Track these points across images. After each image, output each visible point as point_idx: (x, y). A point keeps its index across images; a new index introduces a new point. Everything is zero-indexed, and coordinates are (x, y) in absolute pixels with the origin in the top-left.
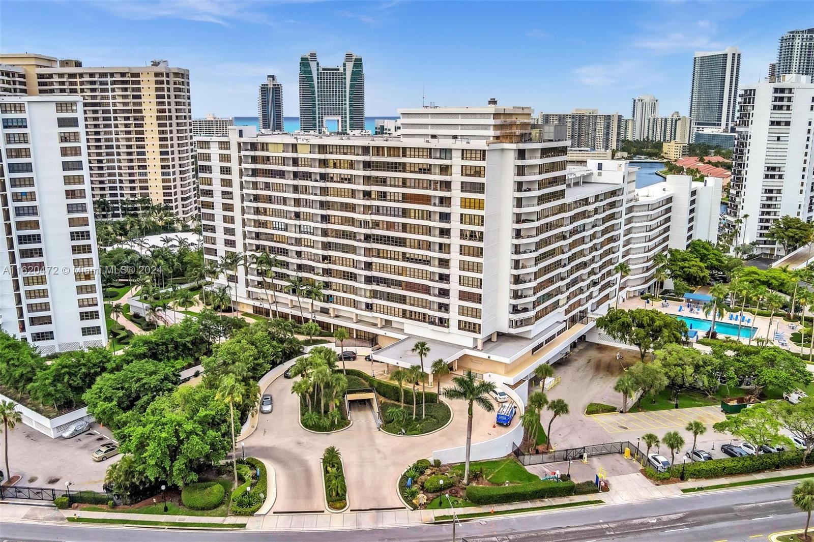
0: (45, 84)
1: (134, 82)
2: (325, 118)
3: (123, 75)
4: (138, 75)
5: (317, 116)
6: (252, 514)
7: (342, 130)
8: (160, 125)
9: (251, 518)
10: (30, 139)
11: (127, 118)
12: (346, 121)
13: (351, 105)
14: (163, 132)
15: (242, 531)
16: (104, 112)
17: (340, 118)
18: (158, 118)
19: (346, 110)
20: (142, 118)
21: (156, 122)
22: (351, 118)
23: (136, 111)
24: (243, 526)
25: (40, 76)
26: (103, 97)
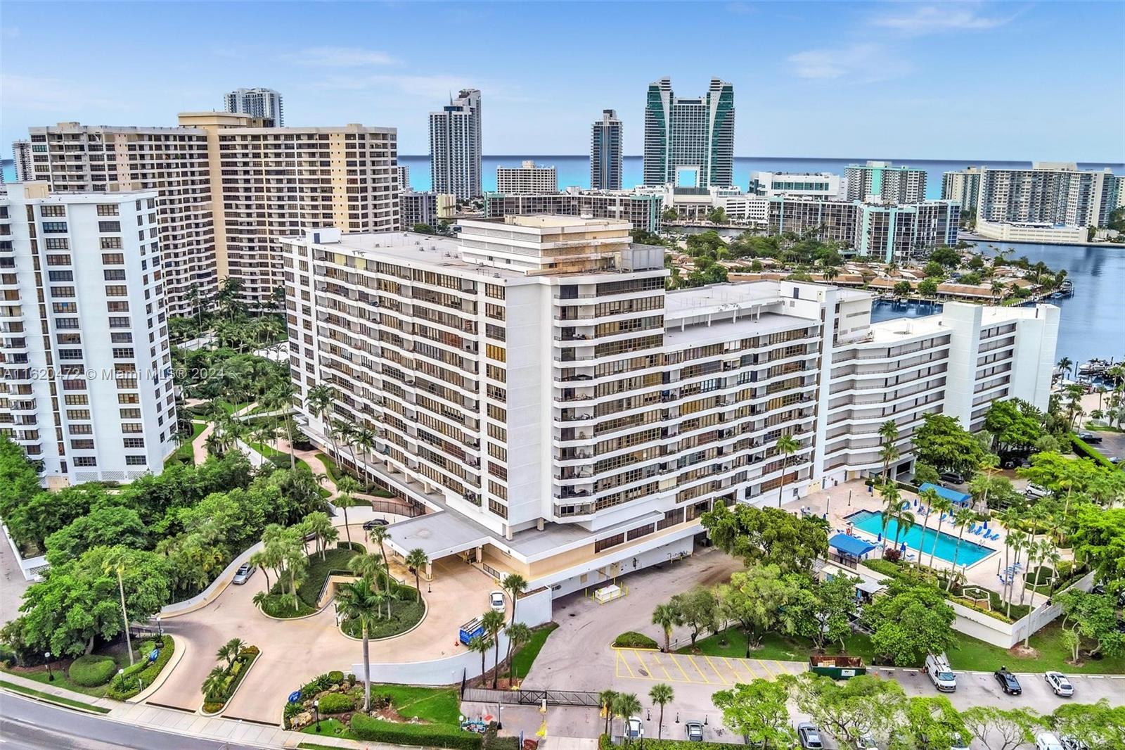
0: (226, 147)
1: (322, 146)
2: (679, 169)
3: (310, 136)
4: (326, 137)
5: (667, 165)
6: (124, 700)
7: (701, 185)
8: (350, 199)
9: (122, 705)
10: (70, 244)
11: (313, 190)
12: (706, 173)
13: (714, 152)
14: (354, 208)
15: (101, 717)
16: (289, 181)
17: (698, 169)
18: (349, 190)
19: (707, 157)
20: (331, 190)
21: (346, 195)
22: (713, 169)
23: (323, 181)
24: (106, 711)
25: (223, 138)
26: (288, 164)
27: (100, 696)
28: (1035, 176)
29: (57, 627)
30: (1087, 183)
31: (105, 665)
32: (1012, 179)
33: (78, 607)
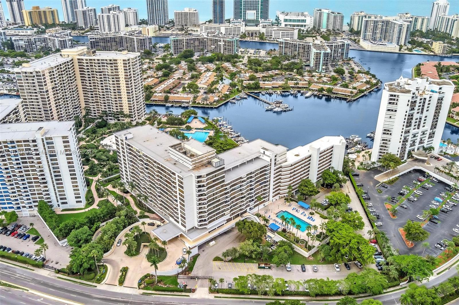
0: (81, 63)
1: (115, 63)
2: (248, 12)
3: (110, 60)
4: (116, 60)
5: (243, 10)
6: (99, 283)
7: (256, 18)
8: (126, 81)
9: (99, 284)
10: (55, 147)
11: (113, 78)
12: (258, 14)
13: (261, 5)
14: (127, 84)
15: (95, 288)
16: (104, 75)
17: (255, 12)
18: (125, 78)
19: (259, 7)
20: (119, 78)
21: (124, 80)
22: (261, 12)
23: (116, 75)
24: (96, 286)
25: (79, 59)
26: (103, 69)
27: (93, 282)
28: (383, 22)
29: (81, 268)
30: (400, 28)
31: (93, 275)
32: (374, 23)
33: (85, 264)
